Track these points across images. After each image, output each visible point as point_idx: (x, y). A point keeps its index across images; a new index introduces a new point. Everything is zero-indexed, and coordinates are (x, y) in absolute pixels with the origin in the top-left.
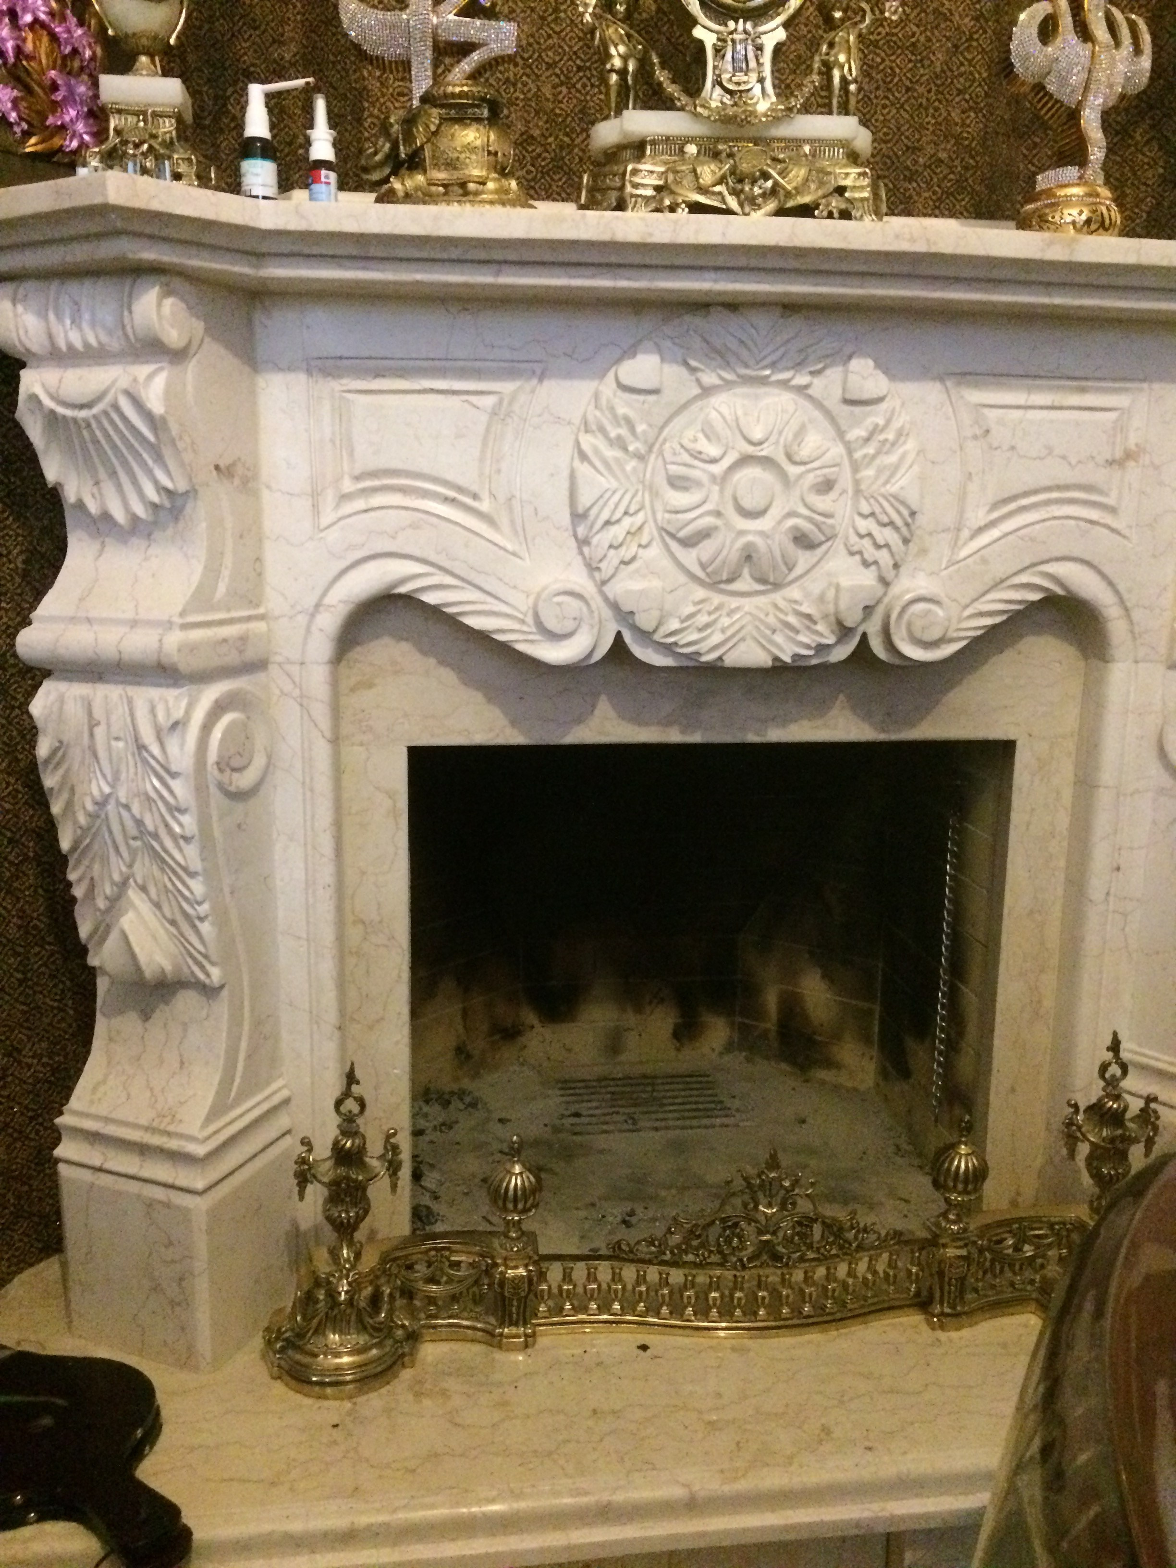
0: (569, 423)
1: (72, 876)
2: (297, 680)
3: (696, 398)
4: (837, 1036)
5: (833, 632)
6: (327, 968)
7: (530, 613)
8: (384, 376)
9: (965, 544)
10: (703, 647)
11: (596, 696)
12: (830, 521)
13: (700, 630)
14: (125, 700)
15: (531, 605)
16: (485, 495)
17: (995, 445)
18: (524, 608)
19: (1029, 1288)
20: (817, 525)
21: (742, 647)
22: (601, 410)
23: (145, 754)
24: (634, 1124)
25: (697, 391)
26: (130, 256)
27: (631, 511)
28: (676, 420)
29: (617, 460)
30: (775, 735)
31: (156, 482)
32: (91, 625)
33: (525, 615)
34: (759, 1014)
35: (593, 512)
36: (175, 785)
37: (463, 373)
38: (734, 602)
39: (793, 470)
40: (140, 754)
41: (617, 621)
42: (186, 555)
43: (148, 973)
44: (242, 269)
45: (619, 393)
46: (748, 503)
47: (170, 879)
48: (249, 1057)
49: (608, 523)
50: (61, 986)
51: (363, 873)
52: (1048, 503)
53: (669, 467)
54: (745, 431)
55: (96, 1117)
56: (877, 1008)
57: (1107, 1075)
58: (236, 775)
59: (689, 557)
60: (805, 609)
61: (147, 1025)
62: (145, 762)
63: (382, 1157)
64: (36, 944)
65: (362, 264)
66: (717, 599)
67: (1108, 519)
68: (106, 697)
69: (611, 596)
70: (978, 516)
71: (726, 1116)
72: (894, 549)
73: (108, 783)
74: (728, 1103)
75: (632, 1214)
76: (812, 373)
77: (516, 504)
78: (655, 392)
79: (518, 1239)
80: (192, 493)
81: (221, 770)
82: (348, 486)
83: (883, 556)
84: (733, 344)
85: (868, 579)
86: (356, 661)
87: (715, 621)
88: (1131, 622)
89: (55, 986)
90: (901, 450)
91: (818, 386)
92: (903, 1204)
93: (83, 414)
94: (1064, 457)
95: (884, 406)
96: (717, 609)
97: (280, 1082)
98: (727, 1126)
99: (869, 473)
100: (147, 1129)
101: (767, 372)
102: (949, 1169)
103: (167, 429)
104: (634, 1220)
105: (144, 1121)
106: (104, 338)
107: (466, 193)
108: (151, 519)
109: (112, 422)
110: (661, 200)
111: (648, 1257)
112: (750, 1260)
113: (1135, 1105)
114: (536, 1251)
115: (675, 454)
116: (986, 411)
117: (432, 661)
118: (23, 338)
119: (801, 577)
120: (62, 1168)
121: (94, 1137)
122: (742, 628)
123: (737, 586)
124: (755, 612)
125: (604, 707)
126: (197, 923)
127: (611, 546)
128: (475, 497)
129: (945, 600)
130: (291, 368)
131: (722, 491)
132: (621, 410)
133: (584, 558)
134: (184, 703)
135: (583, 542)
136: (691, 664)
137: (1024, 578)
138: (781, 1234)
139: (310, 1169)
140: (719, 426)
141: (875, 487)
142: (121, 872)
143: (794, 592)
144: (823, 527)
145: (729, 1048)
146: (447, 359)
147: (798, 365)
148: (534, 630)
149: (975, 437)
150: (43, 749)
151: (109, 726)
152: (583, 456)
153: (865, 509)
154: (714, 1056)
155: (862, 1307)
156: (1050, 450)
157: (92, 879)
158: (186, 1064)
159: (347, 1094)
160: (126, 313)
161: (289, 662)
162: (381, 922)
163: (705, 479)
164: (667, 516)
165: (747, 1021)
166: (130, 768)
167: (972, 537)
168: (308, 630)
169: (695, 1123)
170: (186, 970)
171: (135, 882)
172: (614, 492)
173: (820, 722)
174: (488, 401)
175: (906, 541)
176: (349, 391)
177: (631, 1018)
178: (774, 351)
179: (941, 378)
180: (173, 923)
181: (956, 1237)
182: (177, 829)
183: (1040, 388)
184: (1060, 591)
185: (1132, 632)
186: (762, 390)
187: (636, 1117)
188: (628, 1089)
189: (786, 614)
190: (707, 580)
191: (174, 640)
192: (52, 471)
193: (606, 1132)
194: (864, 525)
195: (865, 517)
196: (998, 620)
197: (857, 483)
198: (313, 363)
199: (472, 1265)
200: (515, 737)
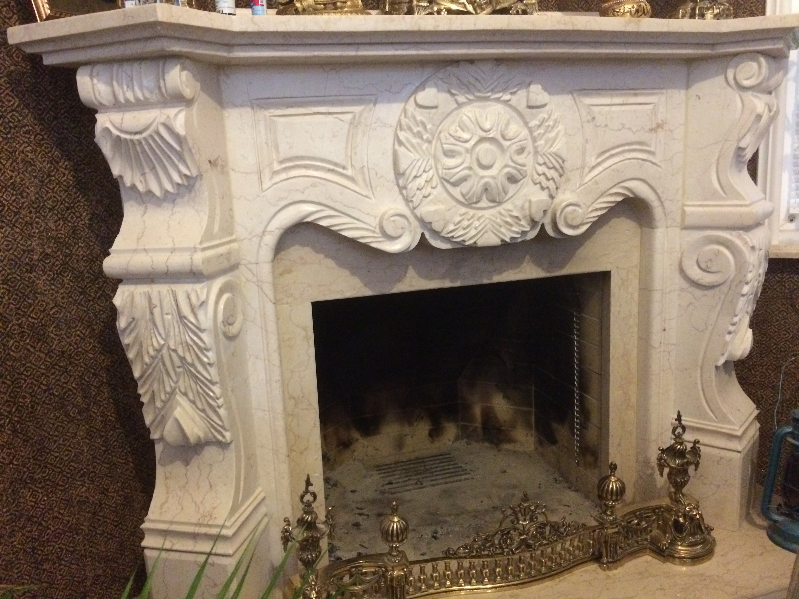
0: (391, 126)
1: (141, 391)
2: (255, 273)
3: (456, 109)
4: (514, 427)
5: (528, 224)
6: (280, 424)
7: (378, 226)
8: (292, 107)
9: (587, 175)
10: (466, 238)
11: (407, 267)
12: (524, 168)
13: (464, 229)
14: (171, 292)
15: (377, 222)
16: (349, 167)
17: (598, 124)
18: (374, 225)
19: (645, 543)
20: (519, 171)
21: (486, 235)
22: (409, 119)
23: (186, 321)
24: (422, 484)
25: (455, 106)
26: (168, 49)
27: (427, 170)
28: (445, 122)
29: (418, 143)
30: (497, 279)
31: (179, 172)
32: (147, 253)
33: (375, 228)
34: (471, 419)
35: (407, 173)
36: (204, 336)
37: (333, 103)
38: (480, 213)
39: (506, 144)
40: (181, 322)
41: (422, 227)
42: (197, 211)
43: (192, 440)
44: (222, 54)
45: (417, 108)
46: (485, 162)
47: (201, 387)
48: (245, 478)
49: (416, 177)
50: (125, 451)
51: (292, 372)
52: (624, 152)
53: (444, 146)
54: (482, 126)
55: (164, 522)
56: (533, 410)
57: (676, 433)
58: (231, 327)
59: (456, 192)
60: (515, 213)
61: (188, 467)
62: (185, 325)
63: (325, 523)
64: (111, 430)
65: (285, 48)
66: (471, 212)
67: (651, 158)
68: (159, 292)
69: (419, 215)
70: (593, 161)
71: (466, 474)
72: (556, 180)
73: (163, 339)
74: (464, 466)
75: (436, 532)
76: (511, 93)
77: (366, 170)
78: (436, 107)
79: (397, 555)
80: (200, 176)
81: (225, 326)
82: (276, 167)
83: (551, 184)
84: (472, 80)
85: (544, 196)
86: (281, 259)
87: (472, 223)
88: (664, 208)
89: (122, 451)
90: (556, 130)
91: (514, 100)
92: (566, 507)
93: (137, 137)
94: (630, 129)
95: (547, 108)
96: (472, 217)
97: (259, 489)
98: (468, 479)
99: (541, 142)
100: (196, 525)
101: (489, 94)
102: (608, 490)
103: (187, 142)
104: (438, 536)
105: (194, 520)
106: (148, 95)
107: (336, 8)
108: (176, 192)
109: (154, 140)
110: (432, 8)
111: (464, 555)
112: (516, 549)
113: (689, 446)
114: (407, 560)
115: (446, 139)
116: (593, 108)
117: (321, 256)
118: (98, 98)
119: (512, 197)
120: (147, 552)
121: (165, 533)
122: (485, 226)
123: (479, 205)
124: (491, 217)
125: (411, 272)
126: (217, 409)
127: (418, 189)
128: (344, 168)
129: (581, 204)
130: (242, 106)
131: (471, 157)
132: (419, 118)
133: (403, 196)
134: (205, 291)
135: (401, 189)
136: (460, 246)
137: (614, 190)
138: (530, 534)
139: (290, 535)
140: (468, 122)
141: (545, 149)
142: (171, 386)
143: (508, 206)
144: (522, 171)
145: (457, 439)
146: (325, 96)
147: (504, 90)
148: (380, 235)
149: (588, 121)
150: (122, 323)
151: (162, 308)
152: (401, 143)
153: (541, 161)
154: (450, 443)
155: (569, 564)
156: (623, 125)
157: (153, 392)
158: (213, 487)
159: (307, 491)
160: (161, 81)
161: (250, 263)
162: (303, 397)
163: (462, 150)
164: (444, 171)
165: (466, 424)
166: (176, 330)
167: (590, 172)
168: (260, 246)
169: (451, 480)
170: (210, 435)
171: (180, 391)
172: (418, 161)
173: (517, 270)
174: (349, 117)
175: (561, 176)
176: (275, 116)
177: (407, 429)
178: (492, 84)
179: (571, 93)
180: (203, 411)
181: (612, 523)
182: (205, 360)
183: (617, 95)
184: (631, 196)
185: (665, 213)
186: (488, 103)
187: (421, 480)
188: (412, 466)
189: (506, 217)
190: (466, 203)
191: (199, 257)
192: (116, 170)
193: (408, 490)
194: (541, 169)
195: (540, 165)
196: (604, 212)
197: (536, 148)
198: (254, 102)
199: (374, 573)
200: (367, 292)
